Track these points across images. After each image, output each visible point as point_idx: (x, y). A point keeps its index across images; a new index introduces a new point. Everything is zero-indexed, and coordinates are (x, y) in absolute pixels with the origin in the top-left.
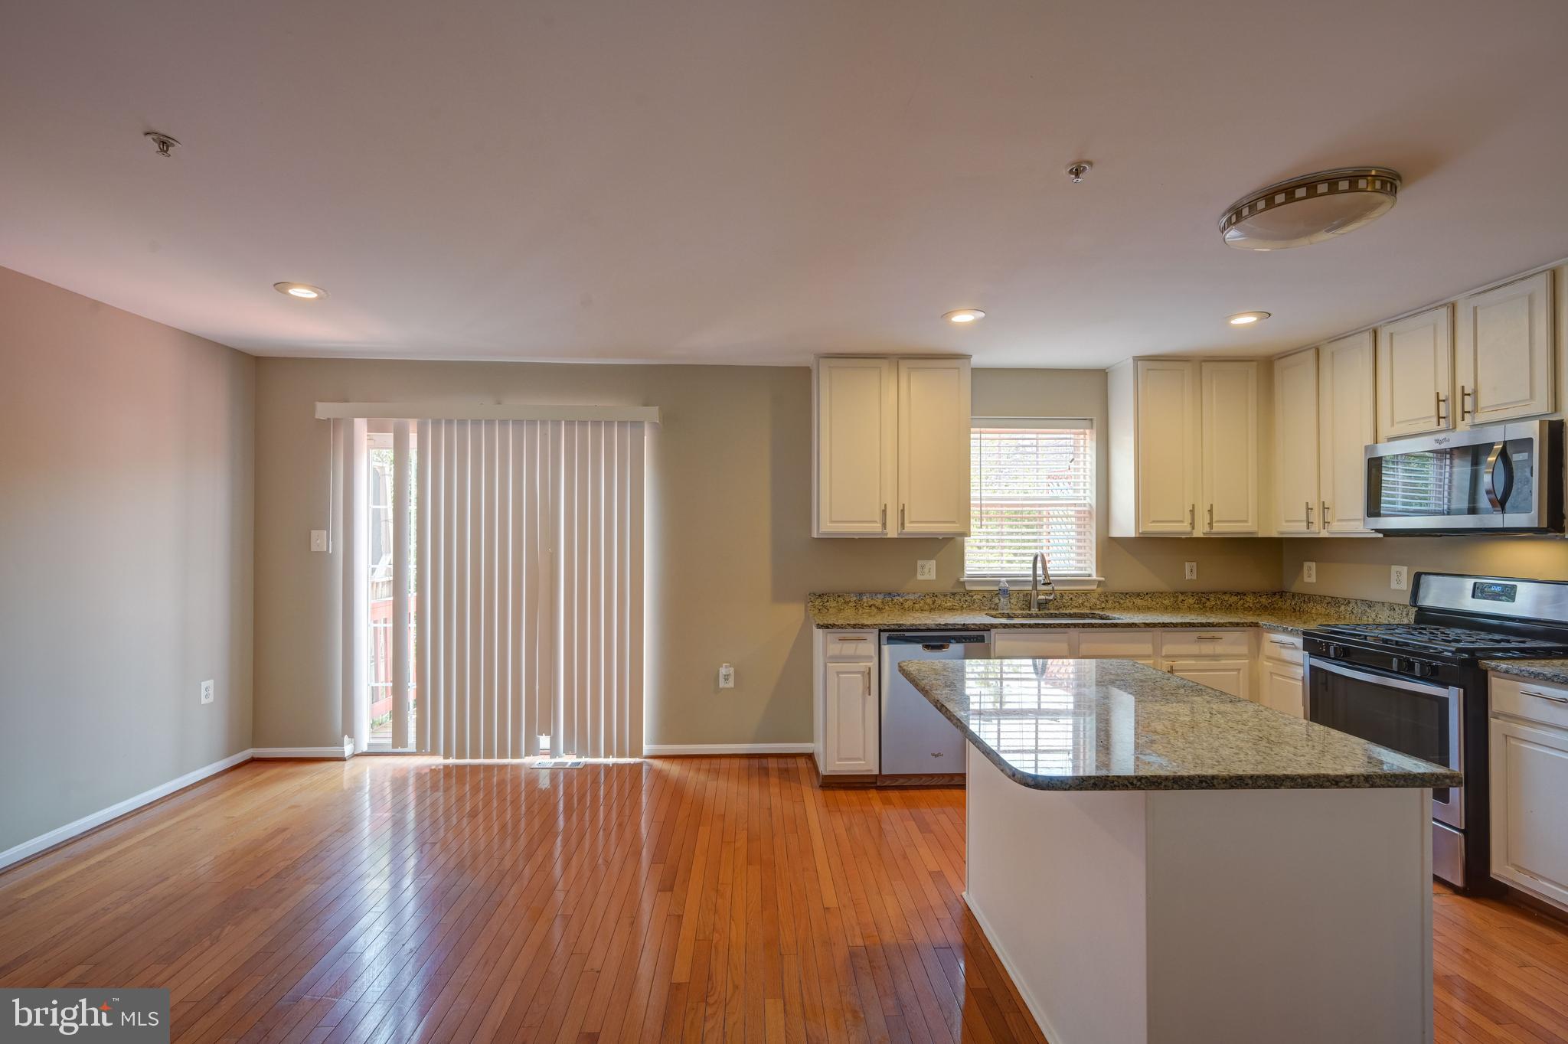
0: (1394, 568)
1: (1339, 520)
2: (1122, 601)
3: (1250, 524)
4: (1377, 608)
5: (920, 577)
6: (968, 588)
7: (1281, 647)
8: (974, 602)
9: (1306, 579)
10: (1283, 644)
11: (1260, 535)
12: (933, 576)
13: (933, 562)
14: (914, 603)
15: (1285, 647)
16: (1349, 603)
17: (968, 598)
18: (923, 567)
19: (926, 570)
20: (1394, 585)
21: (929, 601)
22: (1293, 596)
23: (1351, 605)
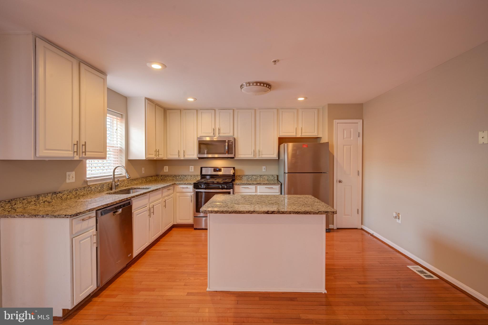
0: (191, 167)
1: (187, 155)
2: (132, 183)
3: (162, 155)
4: (187, 176)
5: (68, 181)
6: (89, 184)
7: (182, 189)
8: (92, 190)
9: (165, 171)
10: (183, 188)
11: (163, 159)
12: (73, 180)
13: (74, 172)
14: (67, 196)
15: (184, 189)
16: (179, 176)
17: (90, 189)
18: (69, 176)
19: (71, 177)
20: (190, 171)
21: (74, 193)
22: (162, 176)
23: (180, 177)
